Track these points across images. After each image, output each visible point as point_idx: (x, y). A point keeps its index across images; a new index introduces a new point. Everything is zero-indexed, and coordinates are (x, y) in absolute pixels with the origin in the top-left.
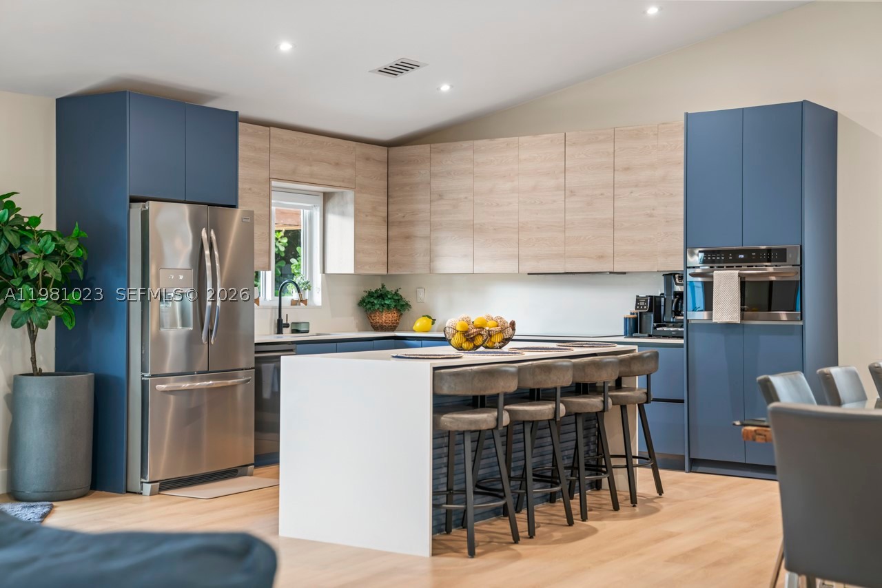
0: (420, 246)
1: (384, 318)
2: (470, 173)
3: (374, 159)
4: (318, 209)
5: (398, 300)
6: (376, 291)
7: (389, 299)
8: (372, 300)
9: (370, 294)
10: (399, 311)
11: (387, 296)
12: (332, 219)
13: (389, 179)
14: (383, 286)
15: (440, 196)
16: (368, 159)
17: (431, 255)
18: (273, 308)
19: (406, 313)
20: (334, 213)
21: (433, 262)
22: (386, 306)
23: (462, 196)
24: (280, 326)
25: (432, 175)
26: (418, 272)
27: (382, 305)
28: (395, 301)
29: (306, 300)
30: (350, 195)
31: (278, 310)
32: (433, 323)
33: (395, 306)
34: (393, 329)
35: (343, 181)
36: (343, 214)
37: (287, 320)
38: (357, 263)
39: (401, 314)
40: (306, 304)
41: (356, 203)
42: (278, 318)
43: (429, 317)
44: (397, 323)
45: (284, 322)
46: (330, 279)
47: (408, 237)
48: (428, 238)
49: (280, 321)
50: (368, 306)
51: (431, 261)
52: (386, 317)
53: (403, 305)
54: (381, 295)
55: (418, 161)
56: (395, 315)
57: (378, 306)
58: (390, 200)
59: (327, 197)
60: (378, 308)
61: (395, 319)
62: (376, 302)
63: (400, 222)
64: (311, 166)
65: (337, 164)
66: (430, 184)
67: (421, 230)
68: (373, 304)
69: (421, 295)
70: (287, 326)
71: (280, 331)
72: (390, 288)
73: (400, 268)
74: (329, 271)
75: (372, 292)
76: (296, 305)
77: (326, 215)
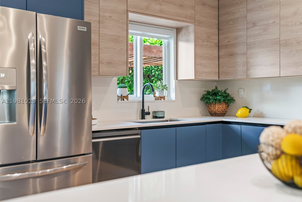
0: (240, 60)
1: (217, 108)
2: (277, 4)
3: (209, 5)
4: (173, 39)
5: (226, 96)
6: (213, 91)
7: (220, 95)
8: (209, 96)
9: (208, 93)
10: (227, 103)
11: (218, 94)
12: (182, 45)
13: (219, 18)
14: (216, 88)
15: (254, 24)
16: (204, 4)
17: (248, 66)
18: (139, 102)
19: (231, 105)
20: (182, 41)
21: (249, 70)
22: (217, 101)
23: (271, 21)
24: (144, 114)
25: (248, 11)
26: (239, 77)
27: (215, 100)
28: (224, 97)
29: (165, 96)
30: (192, 27)
31: (142, 103)
32: (250, 112)
33: (224, 100)
34: (223, 114)
35: (186, 18)
36: (187, 41)
37: (148, 110)
38: (196, 72)
39: (229, 105)
40: (164, 99)
41: (196, 33)
42: (142, 108)
43: (247, 108)
44: (225, 111)
45: (146, 111)
46: (181, 83)
47: (232, 55)
48: (245, 54)
49: (143, 110)
50: (206, 100)
51: (248, 69)
52: (218, 107)
53: (229, 100)
54: (215, 93)
55: (238, 3)
56: (224, 106)
57: (212, 100)
58: (220, 32)
59: (178, 30)
60: (213, 102)
61: (224, 108)
62: (211, 98)
63: (226, 45)
64: (161, 5)
65: (181, 6)
66: (246, 17)
67: (241, 49)
68: (209, 99)
69: (242, 93)
70: (148, 113)
71: (143, 118)
72: (221, 88)
73: (227, 75)
74: (180, 78)
75: (210, 92)
76: (158, 99)
77: (178, 42)
